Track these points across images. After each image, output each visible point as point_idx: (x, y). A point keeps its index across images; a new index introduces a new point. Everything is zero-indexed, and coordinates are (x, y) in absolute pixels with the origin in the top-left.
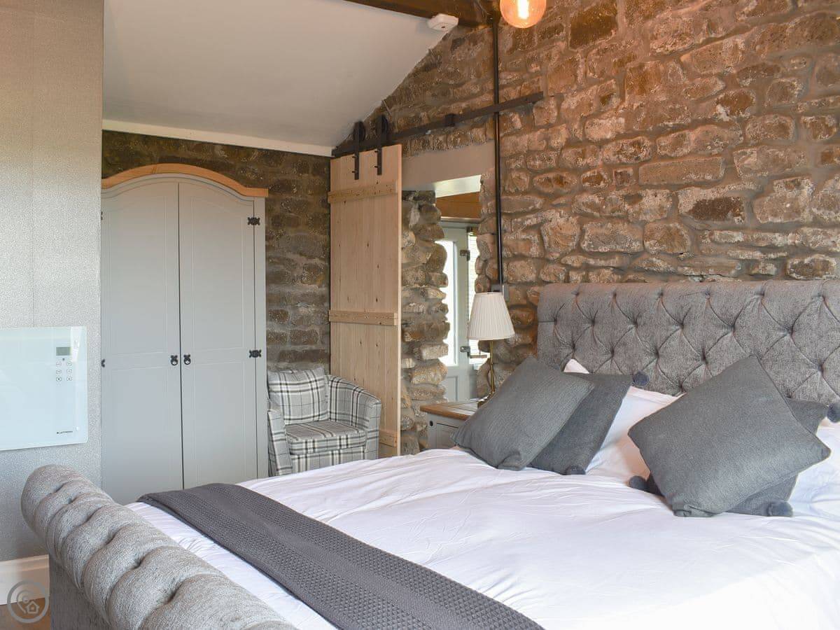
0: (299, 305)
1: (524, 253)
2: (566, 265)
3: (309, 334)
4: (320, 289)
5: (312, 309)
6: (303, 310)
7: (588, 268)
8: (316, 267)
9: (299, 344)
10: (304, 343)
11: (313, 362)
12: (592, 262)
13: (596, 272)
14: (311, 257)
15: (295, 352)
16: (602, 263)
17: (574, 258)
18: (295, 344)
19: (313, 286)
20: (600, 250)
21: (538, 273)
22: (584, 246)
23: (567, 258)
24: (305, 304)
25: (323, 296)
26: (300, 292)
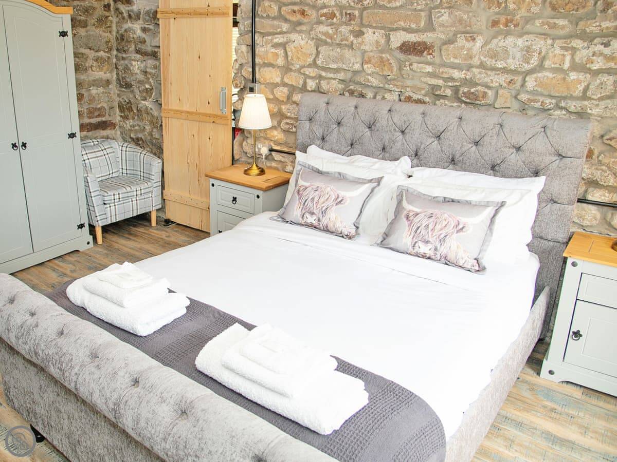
0: (91, 89)
1: (272, 62)
2: (304, 74)
3: (100, 109)
4: (106, 75)
5: (101, 90)
6: (94, 91)
7: (320, 77)
8: (102, 58)
9: (93, 118)
10: (97, 117)
12: (324, 74)
13: (326, 81)
14: (97, 51)
15: (90, 124)
16: (331, 75)
17: (310, 70)
18: (90, 118)
19: (100, 73)
20: (331, 67)
21: (282, 78)
22: (319, 62)
23: (306, 69)
24: (95, 87)
25: (108, 80)
26: (91, 78)
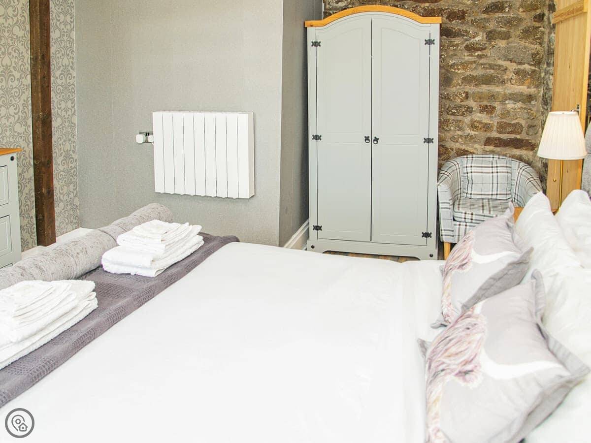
0: (507, 102)
3: (515, 125)
4: (529, 90)
5: (520, 104)
6: (510, 105)
8: (524, 71)
9: (504, 133)
10: (509, 133)
11: (516, 148)
14: (520, 63)
15: (499, 139)
18: (500, 133)
19: (522, 87)
24: (512, 102)
25: (530, 95)
26: (508, 92)
